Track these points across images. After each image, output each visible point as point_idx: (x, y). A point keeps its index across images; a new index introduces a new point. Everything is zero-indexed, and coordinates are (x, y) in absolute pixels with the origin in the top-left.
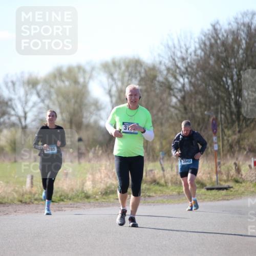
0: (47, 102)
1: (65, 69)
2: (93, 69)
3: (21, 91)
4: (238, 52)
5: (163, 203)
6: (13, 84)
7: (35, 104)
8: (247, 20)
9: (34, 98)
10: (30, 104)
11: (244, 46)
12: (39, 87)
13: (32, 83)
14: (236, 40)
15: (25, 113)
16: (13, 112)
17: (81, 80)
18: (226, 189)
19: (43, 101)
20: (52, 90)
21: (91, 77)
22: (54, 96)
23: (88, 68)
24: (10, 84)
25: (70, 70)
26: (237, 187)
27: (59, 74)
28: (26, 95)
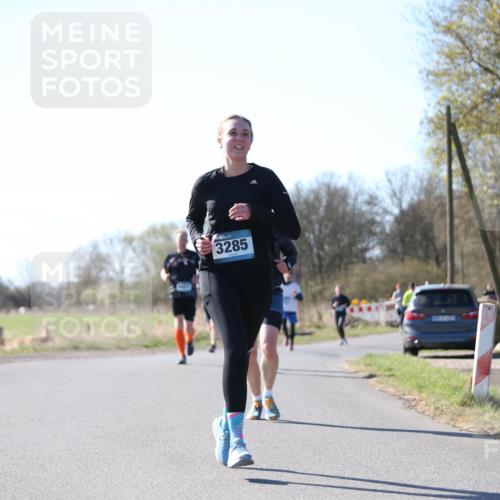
0: (142, 257)
3: (118, 248)
4: (318, 209)
6: (111, 241)
7: (131, 261)
8: (326, 180)
9: (130, 253)
10: (127, 259)
11: (324, 203)
12: (135, 244)
13: (129, 240)
14: (317, 198)
18: (309, 334)
19: (138, 257)
20: (147, 247)
22: (149, 252)
24: (108, 241)
25: (164, 228)
26: (319, 333)
27: (154, 231)
28: (123, 249)
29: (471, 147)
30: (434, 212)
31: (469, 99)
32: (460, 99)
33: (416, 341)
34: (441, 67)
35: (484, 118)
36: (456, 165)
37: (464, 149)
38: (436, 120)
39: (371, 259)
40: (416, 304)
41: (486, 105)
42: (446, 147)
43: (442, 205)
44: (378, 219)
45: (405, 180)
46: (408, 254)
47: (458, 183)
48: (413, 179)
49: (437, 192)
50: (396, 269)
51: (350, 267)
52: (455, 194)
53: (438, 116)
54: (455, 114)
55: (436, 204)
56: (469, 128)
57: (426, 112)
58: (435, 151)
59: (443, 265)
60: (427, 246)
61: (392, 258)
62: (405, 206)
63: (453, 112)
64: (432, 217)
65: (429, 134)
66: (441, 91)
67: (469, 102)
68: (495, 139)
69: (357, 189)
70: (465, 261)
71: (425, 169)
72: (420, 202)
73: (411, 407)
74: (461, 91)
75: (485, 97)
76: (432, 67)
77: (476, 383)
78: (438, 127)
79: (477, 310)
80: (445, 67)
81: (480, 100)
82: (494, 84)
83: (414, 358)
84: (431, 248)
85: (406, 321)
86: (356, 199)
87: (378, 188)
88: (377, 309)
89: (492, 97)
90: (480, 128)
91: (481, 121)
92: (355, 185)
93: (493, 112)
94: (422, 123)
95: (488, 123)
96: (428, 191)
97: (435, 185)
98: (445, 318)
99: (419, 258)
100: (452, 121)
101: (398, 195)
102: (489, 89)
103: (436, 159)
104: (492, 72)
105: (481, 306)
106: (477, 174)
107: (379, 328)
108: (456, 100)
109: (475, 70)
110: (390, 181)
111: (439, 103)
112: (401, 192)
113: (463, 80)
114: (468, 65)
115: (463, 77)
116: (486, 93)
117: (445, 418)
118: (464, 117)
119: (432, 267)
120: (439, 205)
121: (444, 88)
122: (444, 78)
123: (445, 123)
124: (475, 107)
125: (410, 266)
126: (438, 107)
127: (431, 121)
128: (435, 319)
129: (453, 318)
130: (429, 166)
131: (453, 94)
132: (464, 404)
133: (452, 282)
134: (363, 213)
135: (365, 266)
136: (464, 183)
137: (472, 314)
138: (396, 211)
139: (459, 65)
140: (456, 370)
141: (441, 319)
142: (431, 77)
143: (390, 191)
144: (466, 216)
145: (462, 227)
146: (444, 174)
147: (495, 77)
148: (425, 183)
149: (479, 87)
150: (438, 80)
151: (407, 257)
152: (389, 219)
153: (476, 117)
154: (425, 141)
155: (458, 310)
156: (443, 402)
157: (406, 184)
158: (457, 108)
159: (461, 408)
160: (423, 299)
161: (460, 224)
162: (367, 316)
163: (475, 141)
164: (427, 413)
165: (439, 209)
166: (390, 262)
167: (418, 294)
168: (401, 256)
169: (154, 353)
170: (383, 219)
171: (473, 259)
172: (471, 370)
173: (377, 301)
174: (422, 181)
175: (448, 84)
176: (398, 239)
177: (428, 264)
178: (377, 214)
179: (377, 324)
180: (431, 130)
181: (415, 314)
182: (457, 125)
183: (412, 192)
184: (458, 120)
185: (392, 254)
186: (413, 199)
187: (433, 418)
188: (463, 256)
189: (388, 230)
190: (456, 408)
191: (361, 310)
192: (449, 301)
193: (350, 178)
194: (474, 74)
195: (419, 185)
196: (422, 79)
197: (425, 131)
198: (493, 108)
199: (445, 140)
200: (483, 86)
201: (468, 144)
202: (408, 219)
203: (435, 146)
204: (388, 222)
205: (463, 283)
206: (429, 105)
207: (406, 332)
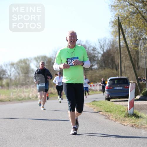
0: (17, 70)
1: (22, 60)
2: (31, 59)
3: (9, 67)
5: (54, 99)
6: (7, 65)
9: (13, 69)
10: (12, 71)
12: (15, 66)
13: (12, 65)
15: (11, 74)
16: (6, 74)
17: (28, 63)
19: (16, 70)
20: (19, 67)
21: (31, 62)
22: (19, 68)
23: (30, 59)
24: (6, 65)
25: (24, 60)
27: (21, 61)
28: (11, 68)
29: (127, 30)
30: (115, 52)
31: (125, 14)
32: (122, 15)
33: (109, 96)
34: (116, 4)
35: (131, 21)
36: (121, 37)
37: (124, 31)
38: (114, 22)
39: (94, 69)
40: (109, 83)
41: (131, 16)
42: (118, 31)
43: (117, 50)
44: (96, 55)
45: (105, 42)
46: (106, 67)
47: (122, 42)
48: (107, 42)
49: (116, 46)
50: (102, 72)
51: (87, 72)
52: (121, 47)
53: (115, 20)
54: (121, 19)
55: (115, 50)
56: (126, 24)
57: (111, 19)
58: (114, 32)
59: (118, 70)
60: (113, 64)
61: (101, 68)
62: (105, 51)
63: (120, 19)
64: (114, 54)
65: (112, 27)
66: (116, 12)
67: (125, 15)
68: (134, 28)
69: (89, 45)
70: (126, 69)
71: (111, 38)
72: (110, 49)
73: (108, 118)
74: (123, 12)
75: (131, 14)
76: (113, 4)
77: (129, 110)
78: (115, 24)
79: (129, 85)
80: (117, 4)
81: (129, 15)
82: (134, 9)
83: (109, 102)
84: (114, 65)
85: (106, 89)
86: (89, 49)
87: (96, 45)
88: (96, 85)
89: (133, 14)
90: (129, 24)
91: (130, 21)
92: (88, 44)
93: (134, 18)
94: (110, 23)
95: (132, 22)
96: (113, 46)
97: (115, 43)
98: (119, 88)
99: (110, 68)
100: (120, 22)
101: (103, 47)
102: (132, 11)
103: (115, 35)
104: (133, 5)
105: (130, 84)
106: (129, 39)
107: (97, 92)
108: (121, 15)
109: (127, 5)
110: (100, 43)
111: (115, 16)
112: (104, 46)
113: (123, 8)
114: (125, 3)
115: (123, 7)
116: (131, 12)
117: (119, 122)
118: (124, 20)
119: (115, 71)
120: (116, 50)
121: (117, 11)
122: (117, 8)
123: (118, 23)
124: (128, 17)
125: (107, 71)
126: (115, 17)
127: (113, 22)
128: (115, 88)
129: (121, 88)
130: (113, 37)
131: (120, 13)
132: (125, 117)
133: (121, 76)
134: (91, 53)
135: (92, 71)
136: (124, 43)
137: (128, 86)
138: (102, 53)
139: (122, 3)
140: (123, 105)
141: (117, 88)
142: (112, 7)
143: (100, 46)
144: (125, 54)
145: (124, 57)
146: (118, 40)
147: (134, 7)
148: (111, 43)
149: (129, 10)
150: (115, 8)
151: (106, 68)
152: (100, 55)
153: (128, 20)
154: (111, 29)
155: (123, 85)
156: (119, 116)
157: (105, 43)
158: (121, 17)
159: (124, 118)
160: (112, 82)
161: (124, 56)
162: (93, 88)
163: (128, 28)
164: (113, 120)
165: (116, 52)
166: (100, 70)
167: (109, 80)
168: (104, 68)
169: (22, 103)
170: (98, 55)
171: (128, 68)
172: (128, 105)
173: (96, 83)
174: (110, 42)
175: (118, 10)
176: (103, 62)
177: (113, 70)
178: (96, 54)
179: (96, 90)
180: (113, 25)
181: (109, 87)
182: (122, 23)
183: (107, 46)
184: (122, 21)
185: (101, 67)
186: (107, 48)
187: (115, 122)
188: (125, 67)
189: (99, 59)
190: (123, 118)
191: (91, 86)
192: (120, 82)
193: (87, 42)
194: (127, 6)
195: (109, 43)
196: (110, 8)
197: (111, 25)
198: (133, 17)
199: (118, 28)
200: (130, 10)
201: (126, 29)
202: (106, 55)
203: (114, 30)
204: (99, 56)
205: (125, 76)
206: (112, 17)
207: (106, 93)
